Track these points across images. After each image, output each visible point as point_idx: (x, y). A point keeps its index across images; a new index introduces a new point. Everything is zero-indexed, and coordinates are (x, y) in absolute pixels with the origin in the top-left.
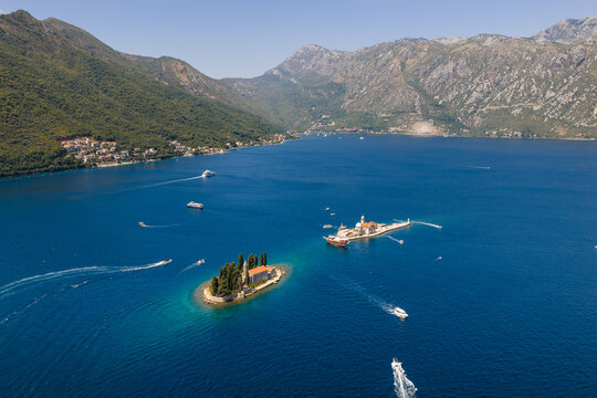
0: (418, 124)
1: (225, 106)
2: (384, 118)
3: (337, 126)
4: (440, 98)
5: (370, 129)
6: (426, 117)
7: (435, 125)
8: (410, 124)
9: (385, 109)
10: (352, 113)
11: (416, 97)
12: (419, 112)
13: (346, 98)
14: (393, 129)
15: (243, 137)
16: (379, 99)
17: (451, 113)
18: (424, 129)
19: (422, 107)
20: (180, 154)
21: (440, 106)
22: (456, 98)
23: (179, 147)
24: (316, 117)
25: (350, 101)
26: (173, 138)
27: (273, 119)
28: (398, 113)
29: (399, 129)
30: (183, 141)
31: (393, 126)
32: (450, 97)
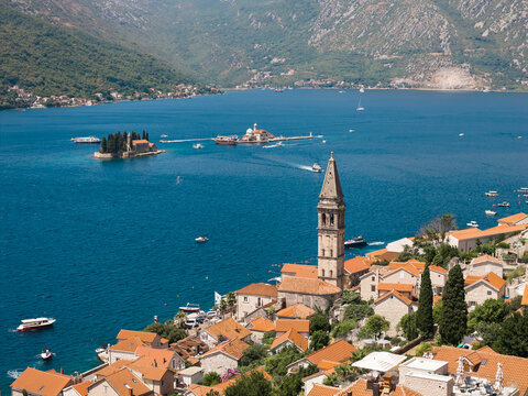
0: (444, 72)
1: (91, 39)
2: (385, 61)
3: (297, 77)
4: (486, 26)
5: (357, 81)
6: (458, 60)
7: (472, 73)
8: (429, 71)
9: (386, 46)
10: (326, 53)
11: (442, 23)
12: (447, 51)
13: (317, 25)
14: (399, 81)
15: (124, 86)
16: (376, 29)
17: (502, 53)
18: (452, 79)
19: (453, 42)
20: (26, 105)
21: (485, 40)
22: (513, 25)
23: (23, 94)
24: (260, 61)
25: (324, 32)
26: (13, 82)
27: (179, 65)
28: (409, 52)
29: (409, 81)
30: (29, 86)
31: (400, 76)
32: (503, 24)
